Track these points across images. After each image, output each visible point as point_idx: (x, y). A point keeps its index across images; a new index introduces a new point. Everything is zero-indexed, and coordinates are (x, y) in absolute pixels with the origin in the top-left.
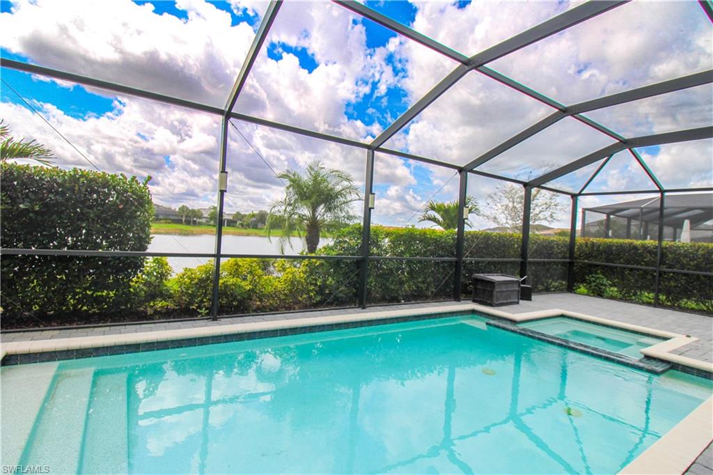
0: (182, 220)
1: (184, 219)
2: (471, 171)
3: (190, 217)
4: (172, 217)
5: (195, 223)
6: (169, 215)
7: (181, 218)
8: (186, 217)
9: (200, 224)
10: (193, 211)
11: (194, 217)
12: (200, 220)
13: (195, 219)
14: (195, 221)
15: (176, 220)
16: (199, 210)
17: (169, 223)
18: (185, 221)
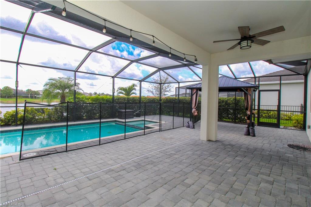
0: (28, 96)
1: (29, 96)
2: (116, 77)
3: (33, 95)
4: (24, 95)
5: (35, 97)
6: (21, 94)
7: (27, 95)
8: (31, 95)
9: (38, 98)
10: (34, 91)
11: (35, 95)
12: (39, 96)
13: (36, 96)
14: (36, 97)
15: (25, 96)
16: (37, 91)
17: (21, 98)
18: (30, 97)
